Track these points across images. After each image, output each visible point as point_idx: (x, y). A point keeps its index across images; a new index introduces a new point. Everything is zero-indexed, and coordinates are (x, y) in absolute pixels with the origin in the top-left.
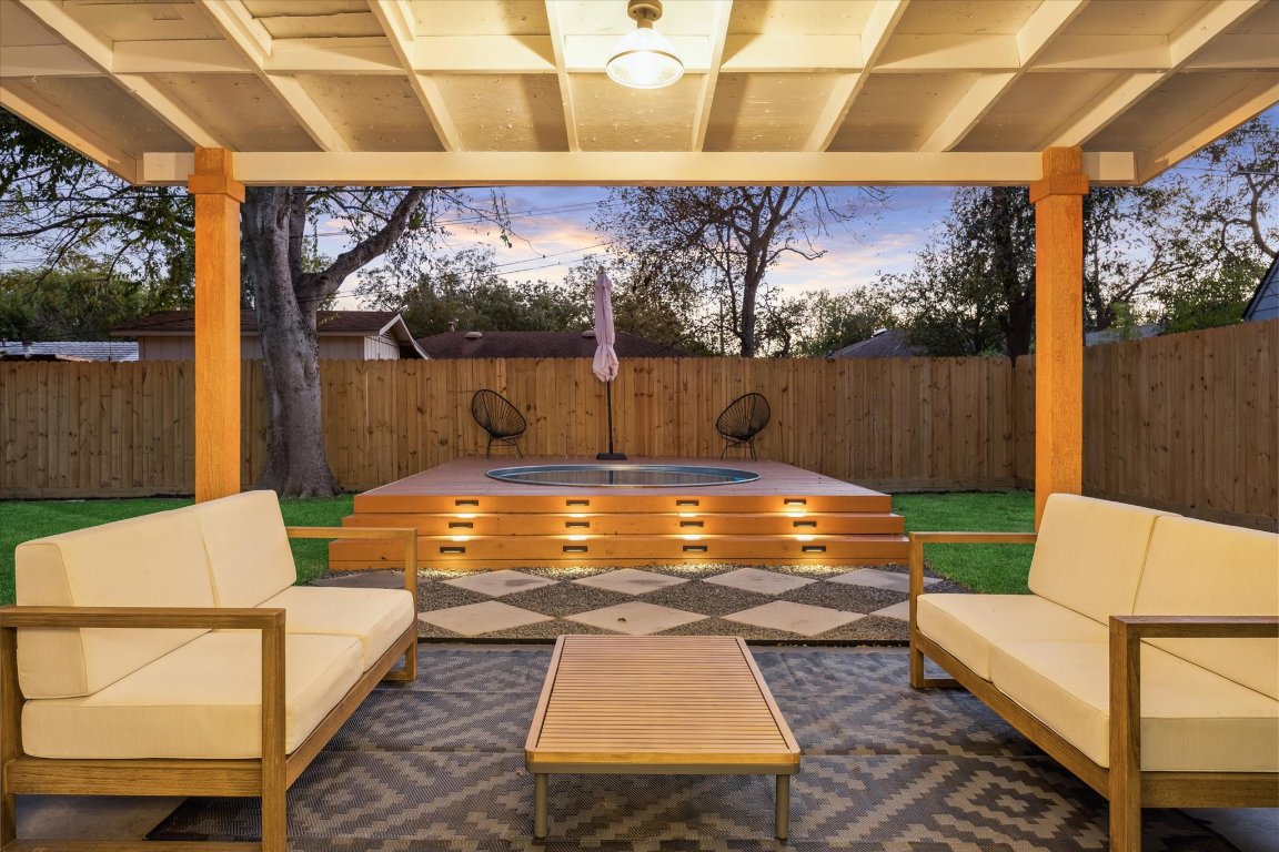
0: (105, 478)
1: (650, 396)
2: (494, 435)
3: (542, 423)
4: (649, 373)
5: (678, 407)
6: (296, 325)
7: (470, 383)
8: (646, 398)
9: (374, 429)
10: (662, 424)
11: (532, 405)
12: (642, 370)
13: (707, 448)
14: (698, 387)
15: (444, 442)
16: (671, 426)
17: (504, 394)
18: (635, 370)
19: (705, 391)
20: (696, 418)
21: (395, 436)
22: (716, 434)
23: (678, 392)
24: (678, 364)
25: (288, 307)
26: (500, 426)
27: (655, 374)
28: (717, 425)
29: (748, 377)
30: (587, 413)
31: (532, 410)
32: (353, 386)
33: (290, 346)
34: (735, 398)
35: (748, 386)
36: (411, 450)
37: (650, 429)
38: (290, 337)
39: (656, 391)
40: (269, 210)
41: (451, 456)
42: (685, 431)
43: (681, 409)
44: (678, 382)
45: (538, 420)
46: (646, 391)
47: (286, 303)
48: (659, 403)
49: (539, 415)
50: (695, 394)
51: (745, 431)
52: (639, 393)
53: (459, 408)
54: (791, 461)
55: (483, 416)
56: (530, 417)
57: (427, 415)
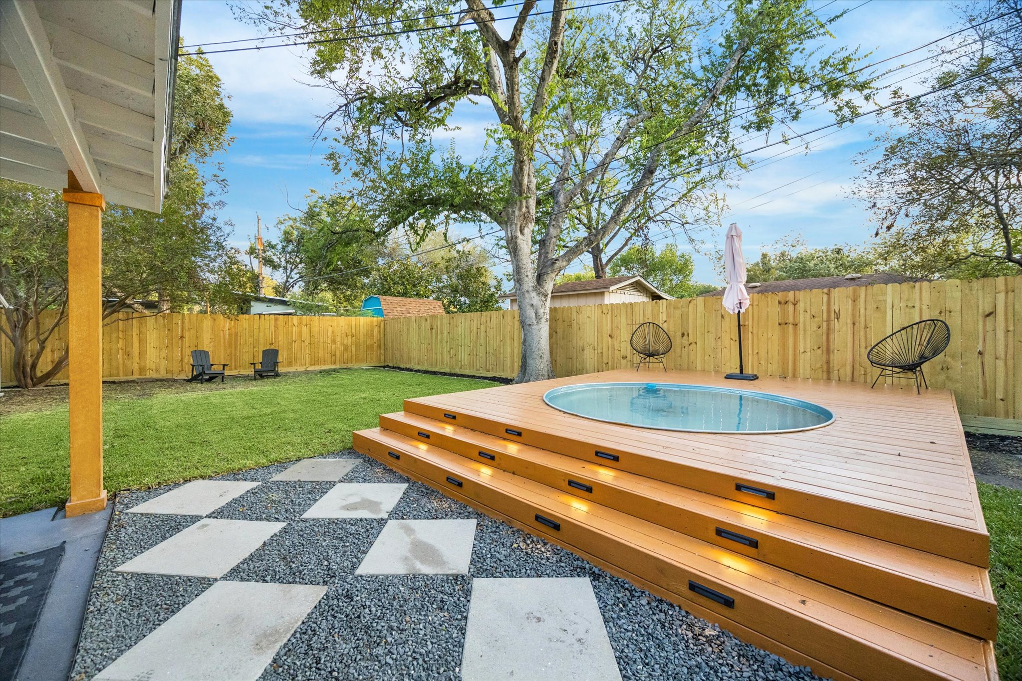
0: (478, 367)
1: (796, 325)
3: (693, 346)
4: (795, 305)
5: (828, 335)
6: (531, 288)
7: (641, 318)
8: (791, 327)
9: (585, 347)
10: (808, 350)
11: (686, 334)
12: (786, 303)
14: (853, 315)
15: (624, 358)
16: (820, 351)
17: (664, 326)
18: (780, 303)
19: (862, 319)
20: (850, 345)
21: (596, 352)
23: (828, 321)
24: (828, 294)
25: (526, 279)
27: (801, 306)
31: (686, 337)
32: (575, 321)
33: (527, 301)
34: (905, 324)
36: (605, 361)
37: (795, 355)
38: (527, 295)
39: (802, 320)
40: (514, 226)
41: (629, 366)
42: (836, 358)
43: (831, 336)
44: (829, 311)
45: (690, 345)
46: (791, 320)
47: (524, 276)
48: (805, 330)
49: (691, 340)
50: (850, 321)
52: (783, 322)
56: (685, 342)
57: (614, 339)
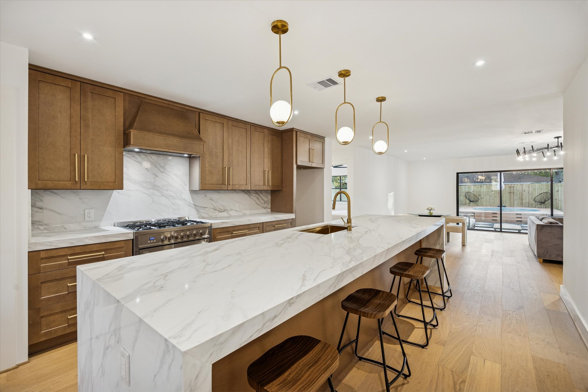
1: (513, 193)
2: (471, 201)
3: (483, 199)
8: (512, 193)
10: (517, 199)
11: (480, 195)
13: (531, 205)
16: (520, 200)
17: (473, 193)
18: (509, 187)
19: (531, 192)
20: (527, 198)
22: (534, 202)
26: (472, 200)
27: (515, 188)
28: (534, 200)
29: (545, 188)
30: (495, 197)
34: (541, 193)
35: (545, 190)
42: (524, 201)
43: (523, 196)
45: (482, 198)
46: (512, 191)
48: (516, 194)
50: (527, 192)
51: (543, 201)
53: (461, 196)
54: (560, 208)
55: (468, 197)
56: (479, 197)
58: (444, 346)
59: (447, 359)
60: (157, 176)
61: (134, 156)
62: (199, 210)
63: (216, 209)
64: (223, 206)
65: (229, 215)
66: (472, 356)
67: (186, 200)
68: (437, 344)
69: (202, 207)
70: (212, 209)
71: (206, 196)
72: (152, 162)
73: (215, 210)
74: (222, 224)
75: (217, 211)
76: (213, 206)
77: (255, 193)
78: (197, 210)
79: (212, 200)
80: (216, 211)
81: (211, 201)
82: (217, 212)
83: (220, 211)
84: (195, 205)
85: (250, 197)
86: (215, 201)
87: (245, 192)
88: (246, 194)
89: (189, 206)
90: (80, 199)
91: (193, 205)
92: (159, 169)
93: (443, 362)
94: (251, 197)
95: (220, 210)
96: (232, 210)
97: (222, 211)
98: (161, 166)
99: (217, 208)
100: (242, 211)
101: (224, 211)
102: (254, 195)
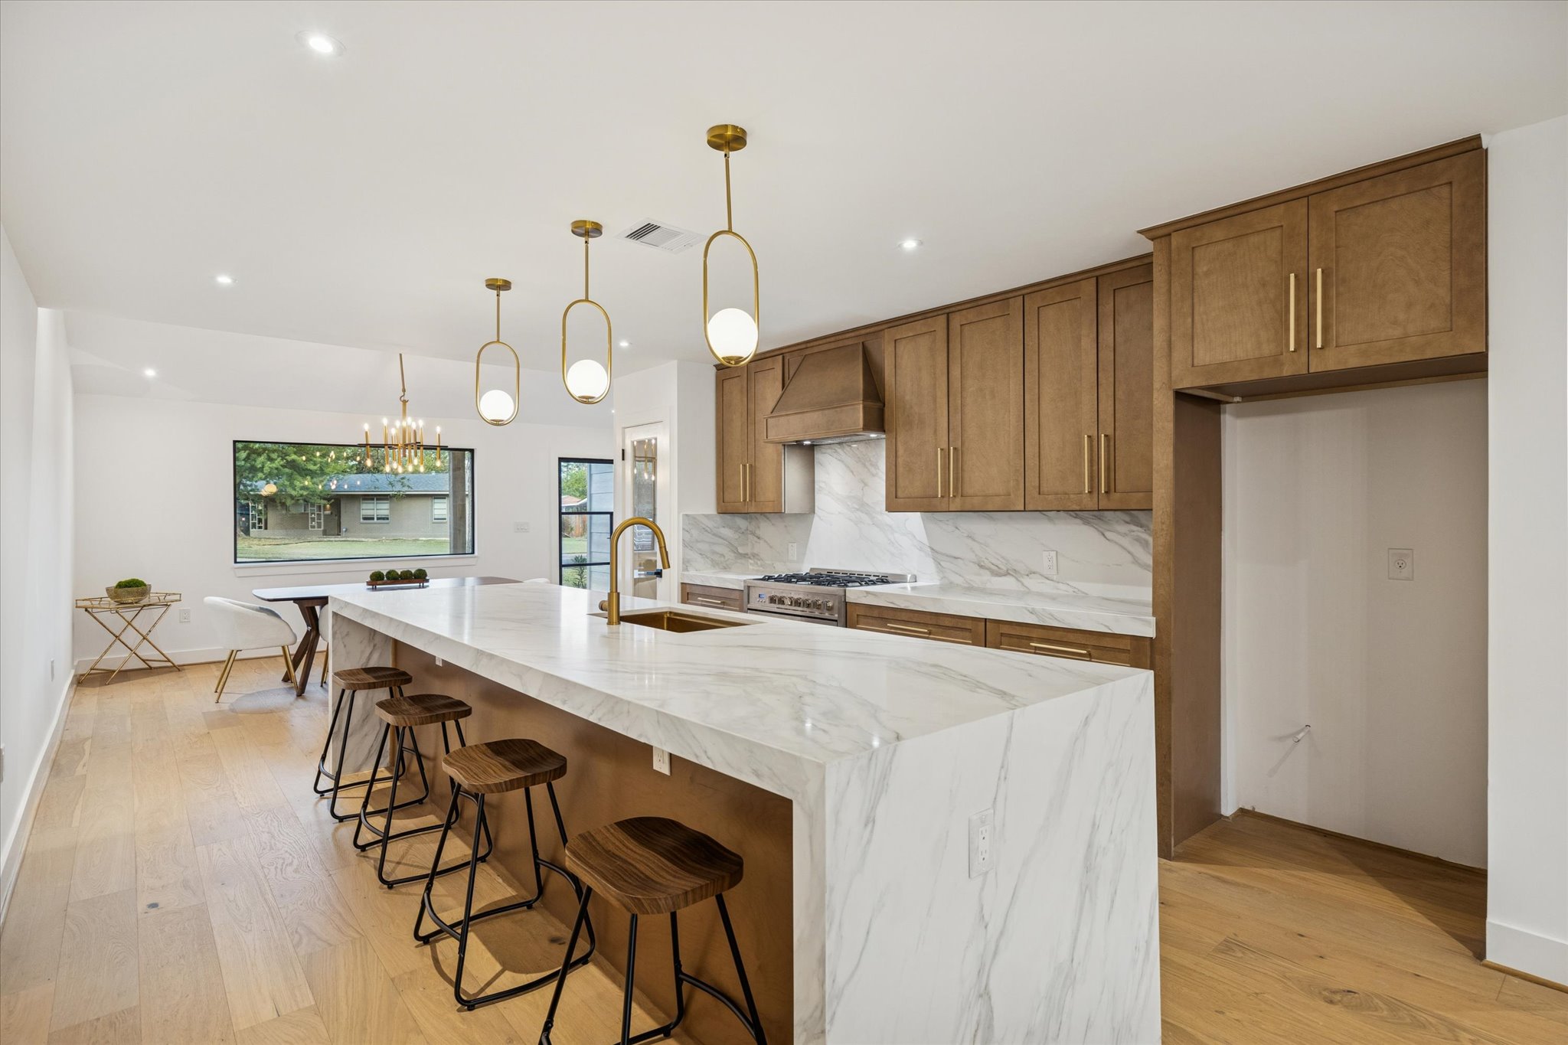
58: (393, 980)
59: (359, 958)
60: (866, 485)
61: (836, 451)
62: (942, 563)
63: (982, 564)
64: (1002, 557)
65: (1023, 589)
66: (313, 1003)
67: (915, 537)
68: (412, 973)
69: (947, 556)
70: (971, 564)
71: (957, 528)
72: (859, 458)
73: (981, 567)
74: (865, 595)
75: (988, 573)
76: (976, 555)
77: (1127, 523)
78: (938, 563)
79: (974, 540)
80: (982, 571)
81: (969, 541)
82: (986, 576)
83: (997, 573)
84: (933, 549)
85: (1104, 535)
86: (981, 543)
87: (1081, 518)
88: (1086, 522)
89: (921, 549)
90: (786, 526)
91: (929, 550)
92: (869, 470)
93: (361, 947)
94: (1108, 534)
95: (996, 568)
96: (1034, 573)
97: (1001, 571)
98: (871, 465)
99: (987, 563)
100: (1071, 583)
101: (1007, 574)
102: (1123, 528)
